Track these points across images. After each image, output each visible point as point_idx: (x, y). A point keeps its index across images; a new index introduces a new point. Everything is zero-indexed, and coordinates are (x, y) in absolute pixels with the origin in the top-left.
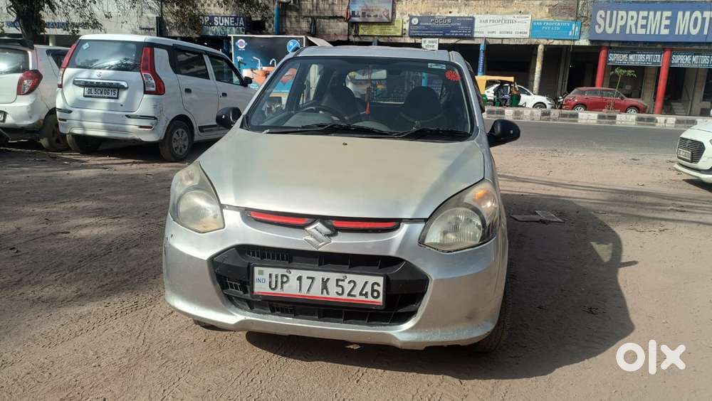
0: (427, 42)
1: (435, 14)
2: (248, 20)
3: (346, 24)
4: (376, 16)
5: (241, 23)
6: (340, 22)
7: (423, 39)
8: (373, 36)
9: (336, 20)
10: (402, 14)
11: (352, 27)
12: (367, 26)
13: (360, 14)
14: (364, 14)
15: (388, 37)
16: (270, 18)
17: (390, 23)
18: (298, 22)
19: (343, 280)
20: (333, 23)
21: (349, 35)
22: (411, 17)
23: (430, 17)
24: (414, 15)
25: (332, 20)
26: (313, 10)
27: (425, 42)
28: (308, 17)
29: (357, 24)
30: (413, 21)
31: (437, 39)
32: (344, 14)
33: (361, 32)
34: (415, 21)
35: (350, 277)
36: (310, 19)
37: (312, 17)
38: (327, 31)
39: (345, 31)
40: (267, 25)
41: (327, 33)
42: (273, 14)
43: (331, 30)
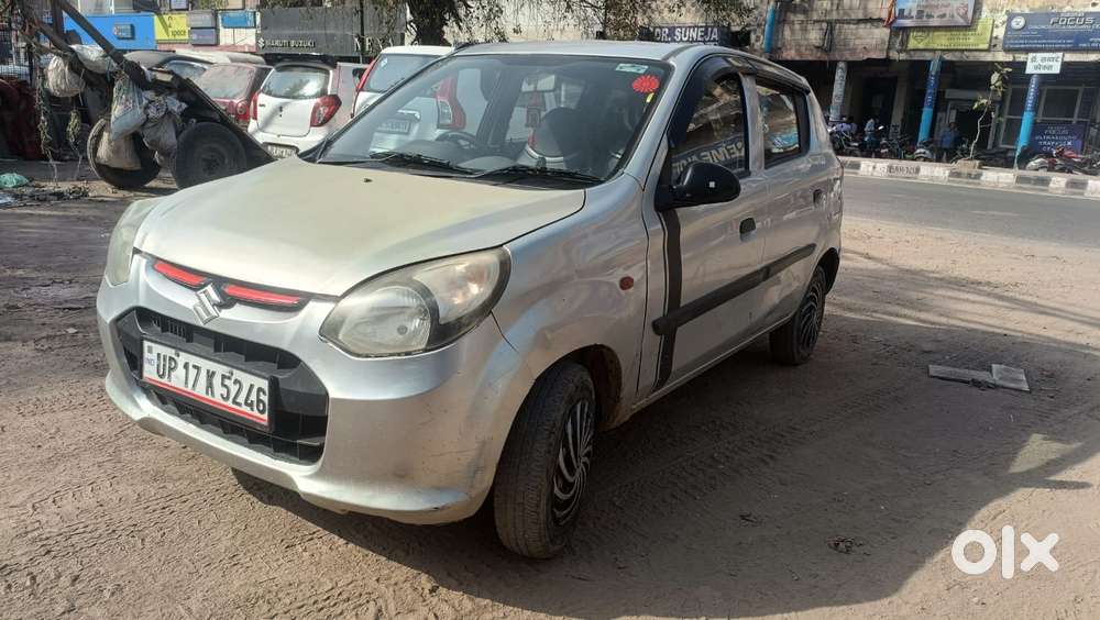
0: (1039, 59)
1: (1061, 8)
2: (726, 30)
3: (888, 31)
4: (944, 16)
5: (713, 36)
6: (877, 27)
7: (1031, 55)
8: (934, 50)
9: (869, 25)
10: (994, 10)
11: (897, 36)
12: (924, 35)
13: (914, 14)
14: (920, 13)
15: (963, 51)
16: (759, 25)
17: (969, 27)
18: (805, 30)
19: (229, 378)
20: (863, 30)
21: (889, 49)
22: (1011, 16)
23: (1049, 15)
24: (1018, 11)
25: (862, 26)
26: (832, 10)
27: (1034, 60)
28: (823, 21)
29: (905, 29)
30: (1014, 24)
31: (1060, 54)
32: (884, 15)
33: (912, 44)
34: (1019, 23)
35: (238, 374)
36: (824, 25)
37: (829, 23)
38: (852, 43)
39: (883, 42)
40: (753, 37)
41: (851, 47)
42: (765, 20)
43: (858, 42)
